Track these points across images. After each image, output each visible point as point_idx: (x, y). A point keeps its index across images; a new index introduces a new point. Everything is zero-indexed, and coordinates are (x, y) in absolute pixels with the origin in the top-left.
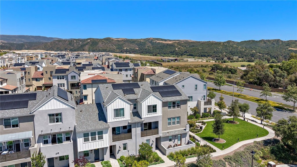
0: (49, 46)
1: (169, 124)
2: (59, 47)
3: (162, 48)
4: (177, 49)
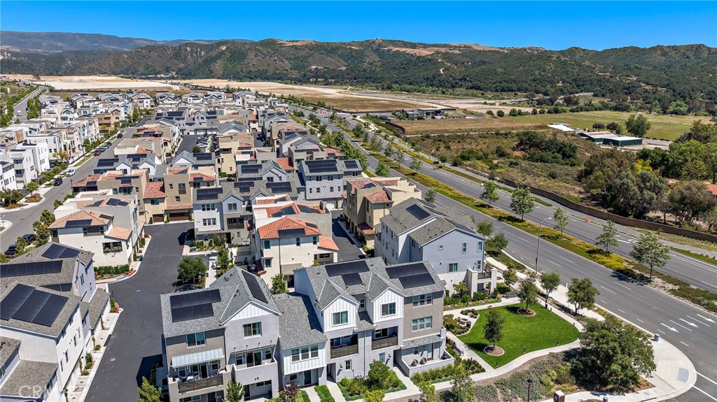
0: (126, 63)
1: (415, 328)
2: (150, 63)
3: (404, 68)
4: (441, 70)
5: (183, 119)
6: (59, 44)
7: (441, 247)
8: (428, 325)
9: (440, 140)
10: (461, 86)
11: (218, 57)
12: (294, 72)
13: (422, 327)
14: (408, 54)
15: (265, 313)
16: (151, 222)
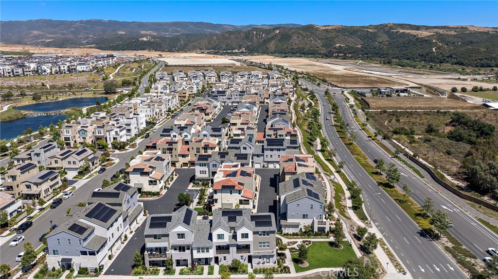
0: (215, 42)
1: (260, 246)
2: (230, 43)
3: (405, 46)
4: (434, 49)
5: (226, 95)
6: (179, 29)
7: (298, 205)
8: (268, 246)
9: (393, 115)
10: (448, 62)
11: (272, 38)
12: (323, 49)
13: (264, 246)
14: (411, 35)
15: (187, 230)
16: (181, 167)
